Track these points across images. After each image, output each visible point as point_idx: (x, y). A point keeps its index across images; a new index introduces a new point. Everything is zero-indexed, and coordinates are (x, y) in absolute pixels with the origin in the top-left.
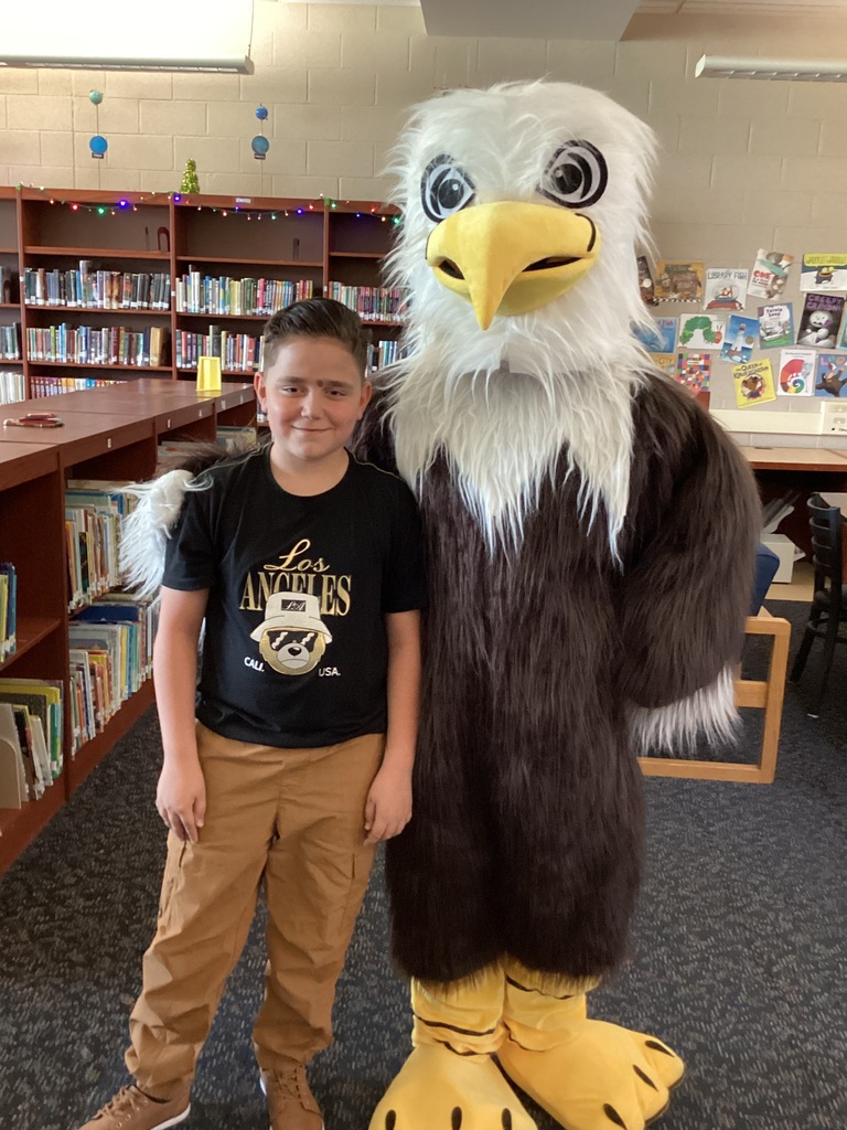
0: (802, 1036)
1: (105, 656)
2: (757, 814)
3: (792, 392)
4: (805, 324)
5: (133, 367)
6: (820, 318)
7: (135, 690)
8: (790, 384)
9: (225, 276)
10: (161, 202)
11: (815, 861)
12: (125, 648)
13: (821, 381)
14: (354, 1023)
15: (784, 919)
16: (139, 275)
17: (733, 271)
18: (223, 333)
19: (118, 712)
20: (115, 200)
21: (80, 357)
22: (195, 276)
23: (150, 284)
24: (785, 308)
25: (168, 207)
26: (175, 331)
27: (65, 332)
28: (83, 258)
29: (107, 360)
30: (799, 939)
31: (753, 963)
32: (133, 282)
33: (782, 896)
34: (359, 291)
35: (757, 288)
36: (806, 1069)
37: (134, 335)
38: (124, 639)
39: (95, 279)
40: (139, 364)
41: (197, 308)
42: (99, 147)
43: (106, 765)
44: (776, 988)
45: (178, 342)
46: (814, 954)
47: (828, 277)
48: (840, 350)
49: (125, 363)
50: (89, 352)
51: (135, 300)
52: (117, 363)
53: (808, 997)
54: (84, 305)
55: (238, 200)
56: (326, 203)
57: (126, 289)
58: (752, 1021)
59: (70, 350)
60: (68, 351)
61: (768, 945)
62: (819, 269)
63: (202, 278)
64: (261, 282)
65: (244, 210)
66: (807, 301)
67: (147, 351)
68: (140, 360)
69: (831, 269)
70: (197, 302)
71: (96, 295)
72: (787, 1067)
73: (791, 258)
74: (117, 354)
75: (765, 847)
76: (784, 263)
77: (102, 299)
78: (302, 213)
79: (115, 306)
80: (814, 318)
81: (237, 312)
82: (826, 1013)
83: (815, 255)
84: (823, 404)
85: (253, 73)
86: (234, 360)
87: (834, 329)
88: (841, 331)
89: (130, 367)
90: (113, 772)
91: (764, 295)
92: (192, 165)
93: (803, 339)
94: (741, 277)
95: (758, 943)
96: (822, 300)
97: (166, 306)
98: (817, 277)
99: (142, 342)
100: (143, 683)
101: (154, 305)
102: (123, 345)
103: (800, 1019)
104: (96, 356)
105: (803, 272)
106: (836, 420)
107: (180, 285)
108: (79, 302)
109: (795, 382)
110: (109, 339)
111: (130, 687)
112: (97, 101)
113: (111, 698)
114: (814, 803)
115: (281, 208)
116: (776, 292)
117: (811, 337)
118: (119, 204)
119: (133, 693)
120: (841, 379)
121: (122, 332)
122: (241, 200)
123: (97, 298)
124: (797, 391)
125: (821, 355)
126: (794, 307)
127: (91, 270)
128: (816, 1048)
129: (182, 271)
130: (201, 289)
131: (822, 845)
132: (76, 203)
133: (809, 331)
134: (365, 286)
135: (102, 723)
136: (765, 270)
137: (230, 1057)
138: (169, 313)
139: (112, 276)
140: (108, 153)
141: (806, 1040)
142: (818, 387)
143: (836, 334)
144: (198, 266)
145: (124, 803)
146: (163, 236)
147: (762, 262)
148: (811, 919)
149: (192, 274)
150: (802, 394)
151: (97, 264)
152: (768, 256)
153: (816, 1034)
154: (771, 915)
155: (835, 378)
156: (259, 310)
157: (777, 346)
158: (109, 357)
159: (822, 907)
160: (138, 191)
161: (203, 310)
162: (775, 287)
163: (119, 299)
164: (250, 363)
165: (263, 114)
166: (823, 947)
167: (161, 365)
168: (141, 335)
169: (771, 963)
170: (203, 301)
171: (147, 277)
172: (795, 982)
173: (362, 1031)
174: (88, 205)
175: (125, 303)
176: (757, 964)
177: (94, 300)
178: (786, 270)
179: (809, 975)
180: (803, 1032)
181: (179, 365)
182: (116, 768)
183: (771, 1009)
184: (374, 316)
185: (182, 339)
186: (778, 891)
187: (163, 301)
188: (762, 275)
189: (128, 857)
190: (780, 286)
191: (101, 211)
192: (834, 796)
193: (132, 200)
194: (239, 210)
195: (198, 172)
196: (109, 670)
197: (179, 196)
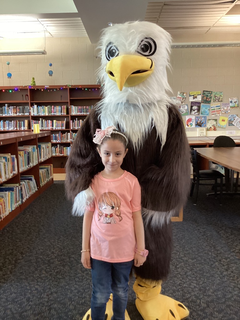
0: (183, 283)
1: (3, 200)
2: (177, 229)
3: (190, 127)
4: (191, 109)
5: (21, 130)
6: (195, 107)
7: (13, 209)
8: (189, 125)
9: (43, 106)
10: (25, 88)
11: (191, 239)
12: (10, 198)
13: (197, 123)
14: (61, 289)
15: (182, 254)
16: (21, 107)
17: (172, 97)
18: (44, 120)
19: (8, 215)
20: (14, 88)
21: (7, 129)
22: (35, 106)
23: (24, 109)
24: (186, 106)
25: (27, 89)
26: (31, 120)
27: (2, 122)
28: (7, 103)
29: (14, 129)
30: (185, 259)
31: (172, 266)
32: (20, 109)
33: (182, 248)
34: (78, 107)
35: (178, 101)
36: (183, 291)
37: (21, 122)
38: (10, 196)
39: (10, 108)
40: (22, 129)
41: (36, 114)
42: (10, 75)
43: (4, 229)
44: (177, 271)
45: (32, 123)
46: (189, 262)
47: (196, 97)
48: (201, 115)
49: (19, 129)
50: (9, 127)
51: (20, 113)
52: (17, 129)
53: (186, 273)
54: (7, 115)
55: (45, 86)
56: (68, 86)
57: (18, 110)
58: (171, 280)
59: (4, 127)
60: (3, 127)
61: (177, 260)
62: (194, 95)
63: (37, 106)
64: (53, 106)
65: (47, 89)
66: (191, 103)
67: (24, 126)
68: (22, 128)
69: (197, 95)
70: (36, 113)
71: (10, 112)
72: (178, 291)
73: (186, 93)
74: (16, 127)
75: (179, 237)
76: (185, 95)
77: (12, 113)
78: (62, 89)
79: (15, 115)
80: (193, 108)
81: (47, 114)
82: (190, 276)
83: (193, 92)
84: (198, 129)
85: (46, 54)
86: (47, 127)
87: (199, 110)
88: (200, 110)
89: (20, 130)
90: (6, 231)
91: (180, 103)
92: (34, 79)
93: (191, 113)
94: (174, 99)
95: (174, 260)
96: (195, 103)
97: (28, 114)
98: (193, 98)
99: (23, 124)
100: (16, 208)
101: (25, 114)
102: (18, 125)
103: (183, 278)
104: (11, 128)
105: (190, 96)
106: (201, 133)
107: (32, 109)
108: (6, 114)
109: (190, 124)
110: (14, 123)
111: (12, 209)
112: (8, 64)
113: (5, 211)
114: (193, 225)
115: (56, 88)
116: (183, 102)
117: (193, 113)
118: (15, 89)
119: (13, 210)
120: (202, 122)
121: (17, 121)
122: (46, 86)
123: (11, 113)
124: (191, 126)
125: (196, 117)
126: (188, 105)
127: (8, 106)
128: (186, 286)
129: (32, 105)
130: (37, 109)
131: (194, 235)
132: (4, 90)
133: (192, 111)
134: (80, 106)
135: (2, 218)
136: (180, 97)
137: (24, 300)
138: (29, 116)
139: (14, 107)
140: (12, 77)
141: (184, 284)
142: (196, 125)
143: (199, 111)
144: (36, 104)
145: (7, 238)
146: (27, 97)
147: (179, 95)
148: (189, 253)
149: (35, 105)
150: (192, 127)
151: (10, 105)
152: (181, 93)
153: (187, 282)
154: (178, 253)
155: (200, 122)
156: (53, 114)
157: (185, 115)
158: (14, 128)
159: (192, 251)
160: (20, 85)
161: (38, 115)
162: (183, 101)
163: (16, 113)
164: (51, 127)
165: (51, 65)
166: (191, 260)
167: (28, 129)
168: (22, 122)
169: (177, 265)
170: (38, 112)
171: (23, 107)
172: (183, 269)
173: (62, 291)
174: (7, 90)
175: (18, 114)
176: (173, 266)
177: (10, 114)
178: (185, 96)
179: (187, 267)
180: (184, 282)
181: (32, 129)
182: (7, 230)
183: (175, 277)
184: (82, 113)
185: (33, 122)
186: (180, 247)
187: (28, 113)
188: (180, 98)
189: (6, 251)
190: (184, 100)
191: (10, 91)
192: (198, 223)
193: (18, 88)
194: (46, 89)
195: (35, 80)
196: (4, 204)
197: (30, 86)
